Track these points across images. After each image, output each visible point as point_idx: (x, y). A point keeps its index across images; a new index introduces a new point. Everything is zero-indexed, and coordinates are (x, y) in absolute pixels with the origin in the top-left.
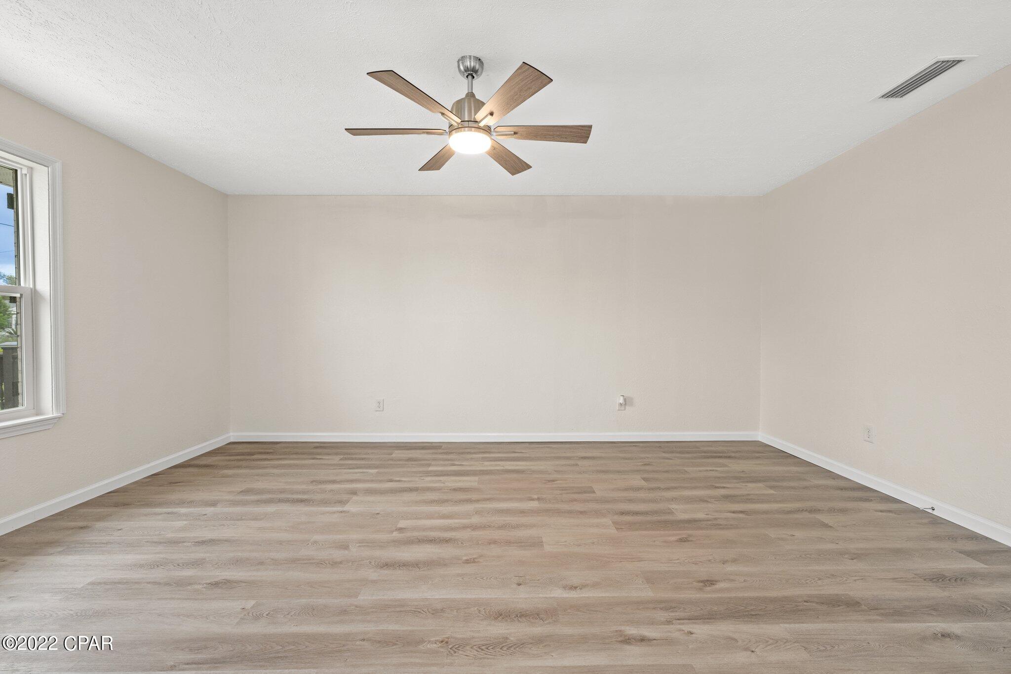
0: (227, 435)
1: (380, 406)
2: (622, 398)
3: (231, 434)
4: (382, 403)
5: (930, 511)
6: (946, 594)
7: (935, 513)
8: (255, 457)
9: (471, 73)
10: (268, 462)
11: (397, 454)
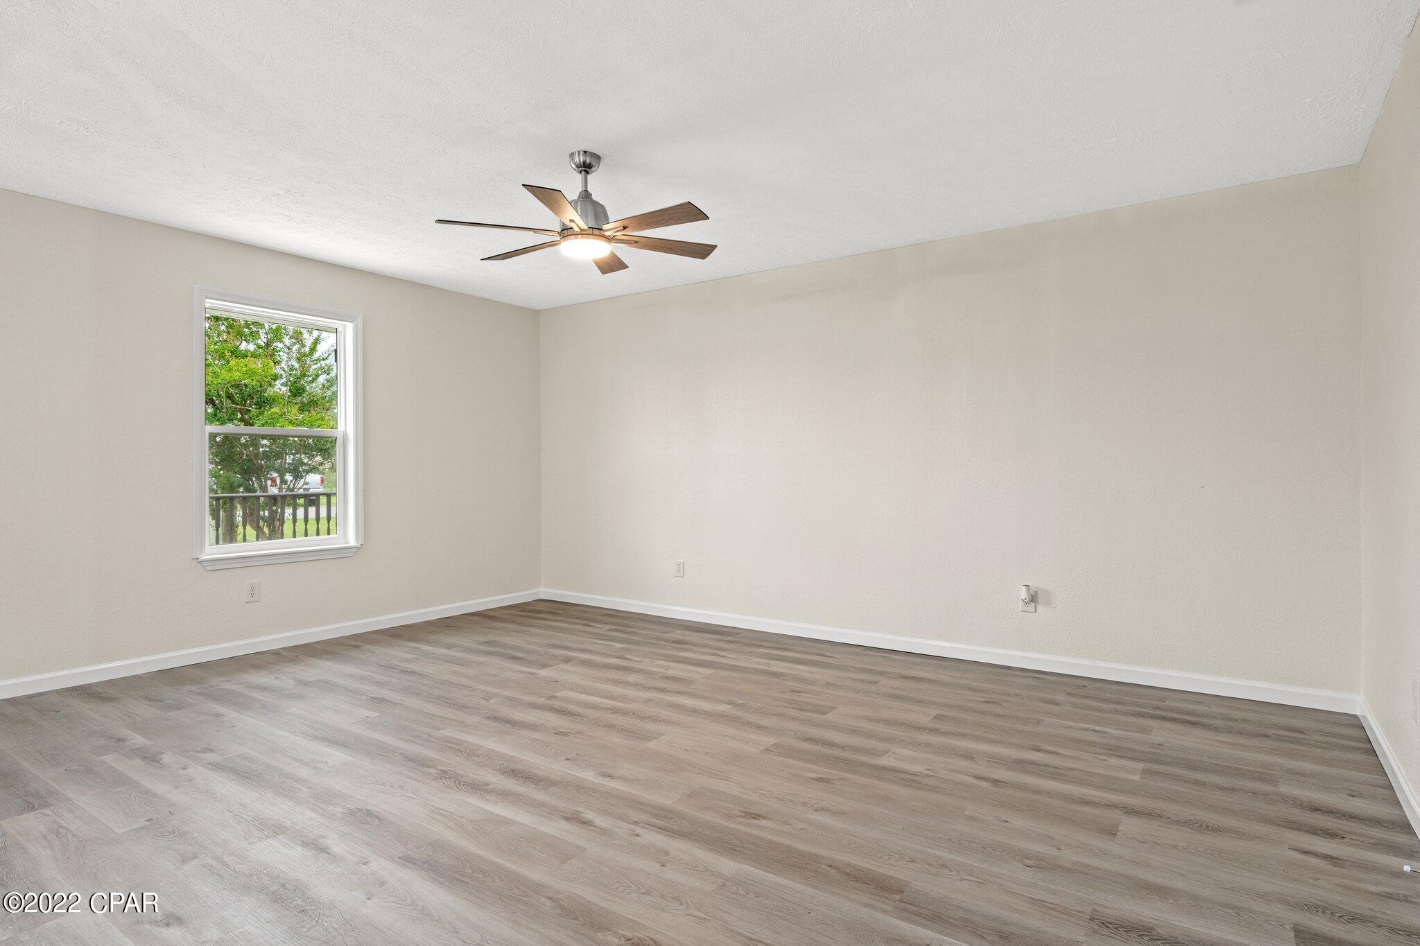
0: (536, 590)
1: (681, 570)
2: (1025, 590)
3: (542, 589)
4: (682, 565)
9: (586, 168)
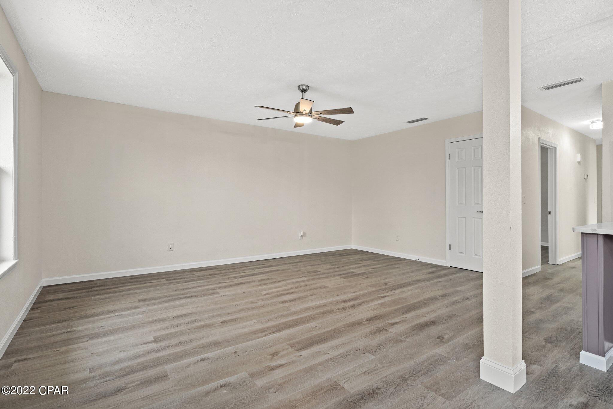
2: (302, 233)
5: (417, 260)
6: (434, 275)
7: (419, 260)
8: (93, 289)
9: (304, 91)
10: (110, 290)
11: (196, 274)
